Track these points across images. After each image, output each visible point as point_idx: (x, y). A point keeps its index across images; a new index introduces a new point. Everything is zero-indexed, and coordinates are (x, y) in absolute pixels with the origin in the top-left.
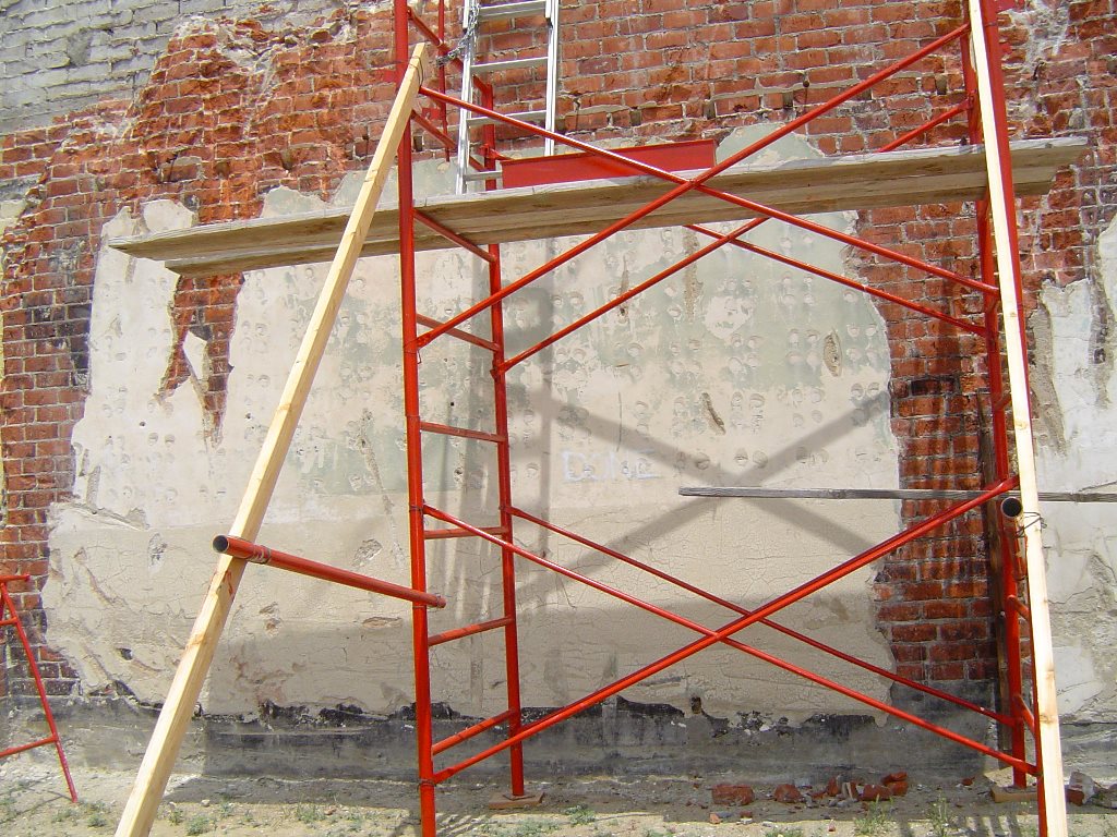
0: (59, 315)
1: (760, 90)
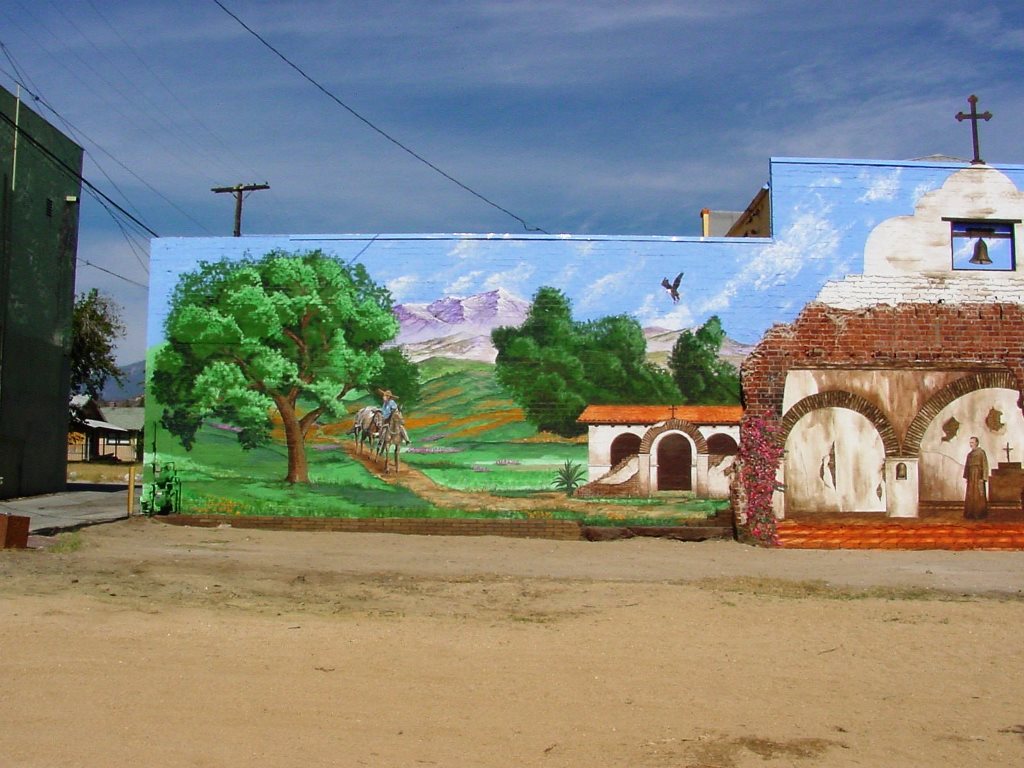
0: (771, 396)
1: (995, 352)
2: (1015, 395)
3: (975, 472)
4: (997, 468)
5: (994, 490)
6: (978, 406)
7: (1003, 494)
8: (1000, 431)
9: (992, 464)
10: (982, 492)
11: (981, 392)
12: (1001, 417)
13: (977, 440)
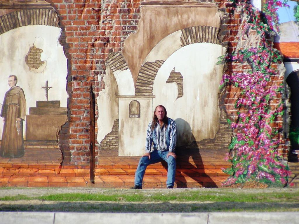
2: (57, 31)
3: (13, 110)
4: (35, 106)
5: (31, 129)
6: (18, 44)
7: (40, 132)
8: (40, 69)
9: (30, 103)
10: (18, 131)
11: (21, 30)
12: (42, 54)
13: (16, 79)
